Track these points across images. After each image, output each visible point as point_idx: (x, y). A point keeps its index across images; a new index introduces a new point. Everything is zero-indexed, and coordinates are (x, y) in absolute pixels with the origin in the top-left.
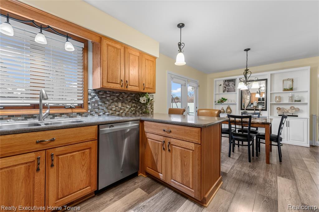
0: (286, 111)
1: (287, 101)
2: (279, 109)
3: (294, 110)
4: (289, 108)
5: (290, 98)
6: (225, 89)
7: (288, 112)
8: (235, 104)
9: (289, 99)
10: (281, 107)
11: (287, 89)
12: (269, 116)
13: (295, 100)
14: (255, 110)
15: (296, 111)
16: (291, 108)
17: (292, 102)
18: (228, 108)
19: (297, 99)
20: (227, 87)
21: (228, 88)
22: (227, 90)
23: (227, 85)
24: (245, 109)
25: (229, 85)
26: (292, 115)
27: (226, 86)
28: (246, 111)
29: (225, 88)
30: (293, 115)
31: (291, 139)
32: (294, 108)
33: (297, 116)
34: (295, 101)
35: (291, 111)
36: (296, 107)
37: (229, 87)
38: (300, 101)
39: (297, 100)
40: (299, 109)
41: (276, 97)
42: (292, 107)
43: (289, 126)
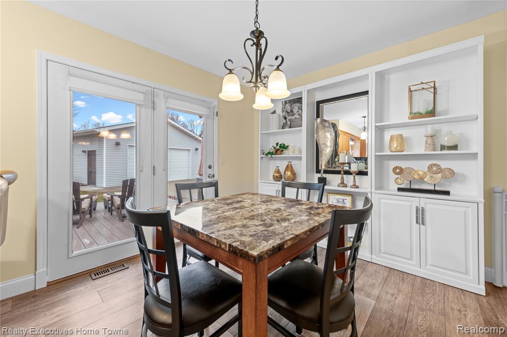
0: (416, 177)
1: (419, 148)
2: (398, 171)
3: (440, 175)
4: (426, 170)
5: (429, 141)
6: (284, 121)
7: (421, 180)
8: (300, 158)
9: (426, 143)
10: (403, 164)
11: (421, 114)
12: (373, 190)
13: (441, 145)
14: (342, 173)
15: (445, 177)
16: (430, 167)
17: (434, 150)
18: (289, 168)
19: (446, 141)
20: (289, 118)
21: (290, 120)
22: (289, 123)
23: (288, 113)
24: (322, 172)
25: (292, 111)
26: (432, 188)
27: (287, 116)
28: (324, 175)
29: (285, 118)
30: (437, 188)
31: (429, 263)
32: (440, 170)
33: (447, 193)
34: (443, 148)
35: (431, 177)
36: (444, 164)
37: (293, 117)
38: (455, 147)
39: (446, 144)
40: (453, 173)
41: (392, 138)
42: (435, 165)
43: (423, 224)
